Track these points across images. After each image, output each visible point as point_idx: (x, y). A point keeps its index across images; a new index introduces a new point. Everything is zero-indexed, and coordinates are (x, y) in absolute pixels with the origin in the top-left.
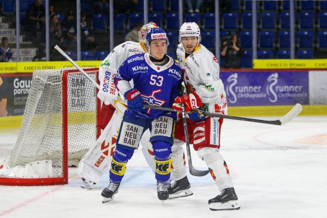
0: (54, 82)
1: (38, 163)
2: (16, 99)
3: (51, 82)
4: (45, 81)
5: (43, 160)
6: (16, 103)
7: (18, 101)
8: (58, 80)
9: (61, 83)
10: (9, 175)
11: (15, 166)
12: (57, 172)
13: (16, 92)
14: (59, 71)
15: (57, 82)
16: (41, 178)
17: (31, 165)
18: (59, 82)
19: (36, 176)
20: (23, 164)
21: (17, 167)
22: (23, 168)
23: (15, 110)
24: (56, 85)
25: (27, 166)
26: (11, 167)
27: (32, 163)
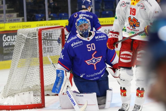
0: (32, 37)
1: (23, 94)
2: (5, 49)
3: (30, 37)
4: (26, 36)
5: (27, 91)
6: (5, 52)
7: (6, 50)
8: (35, 35)
9: (37, 37)
10: (4, 104)
11: (7, 97)
12: (37, 100)
13: (5, 44)
14: (36, 29)
15: (34, 37)
16: (26, 104)
17: (18, 95)
18: (36, 36)
19: (22, 104)
20: (13, 95)
21: (9, 98)
22: (13, 98)
23: (4, 57)
24: (34, 39)
25: (16, 96)
26: (5, 97)
27: (19, 94)
